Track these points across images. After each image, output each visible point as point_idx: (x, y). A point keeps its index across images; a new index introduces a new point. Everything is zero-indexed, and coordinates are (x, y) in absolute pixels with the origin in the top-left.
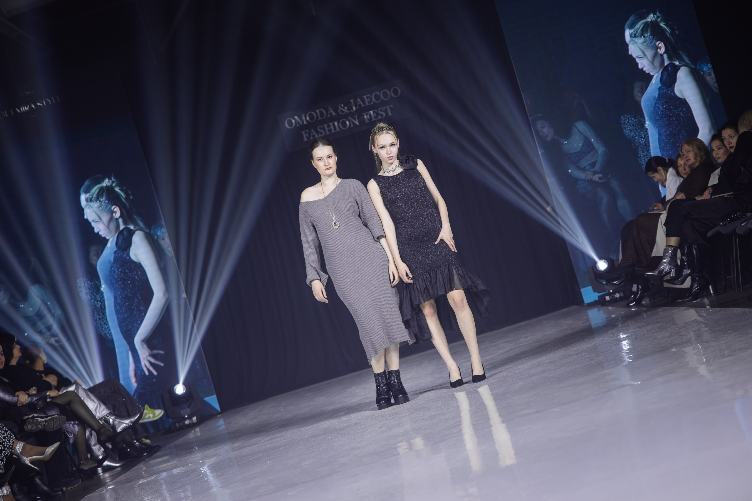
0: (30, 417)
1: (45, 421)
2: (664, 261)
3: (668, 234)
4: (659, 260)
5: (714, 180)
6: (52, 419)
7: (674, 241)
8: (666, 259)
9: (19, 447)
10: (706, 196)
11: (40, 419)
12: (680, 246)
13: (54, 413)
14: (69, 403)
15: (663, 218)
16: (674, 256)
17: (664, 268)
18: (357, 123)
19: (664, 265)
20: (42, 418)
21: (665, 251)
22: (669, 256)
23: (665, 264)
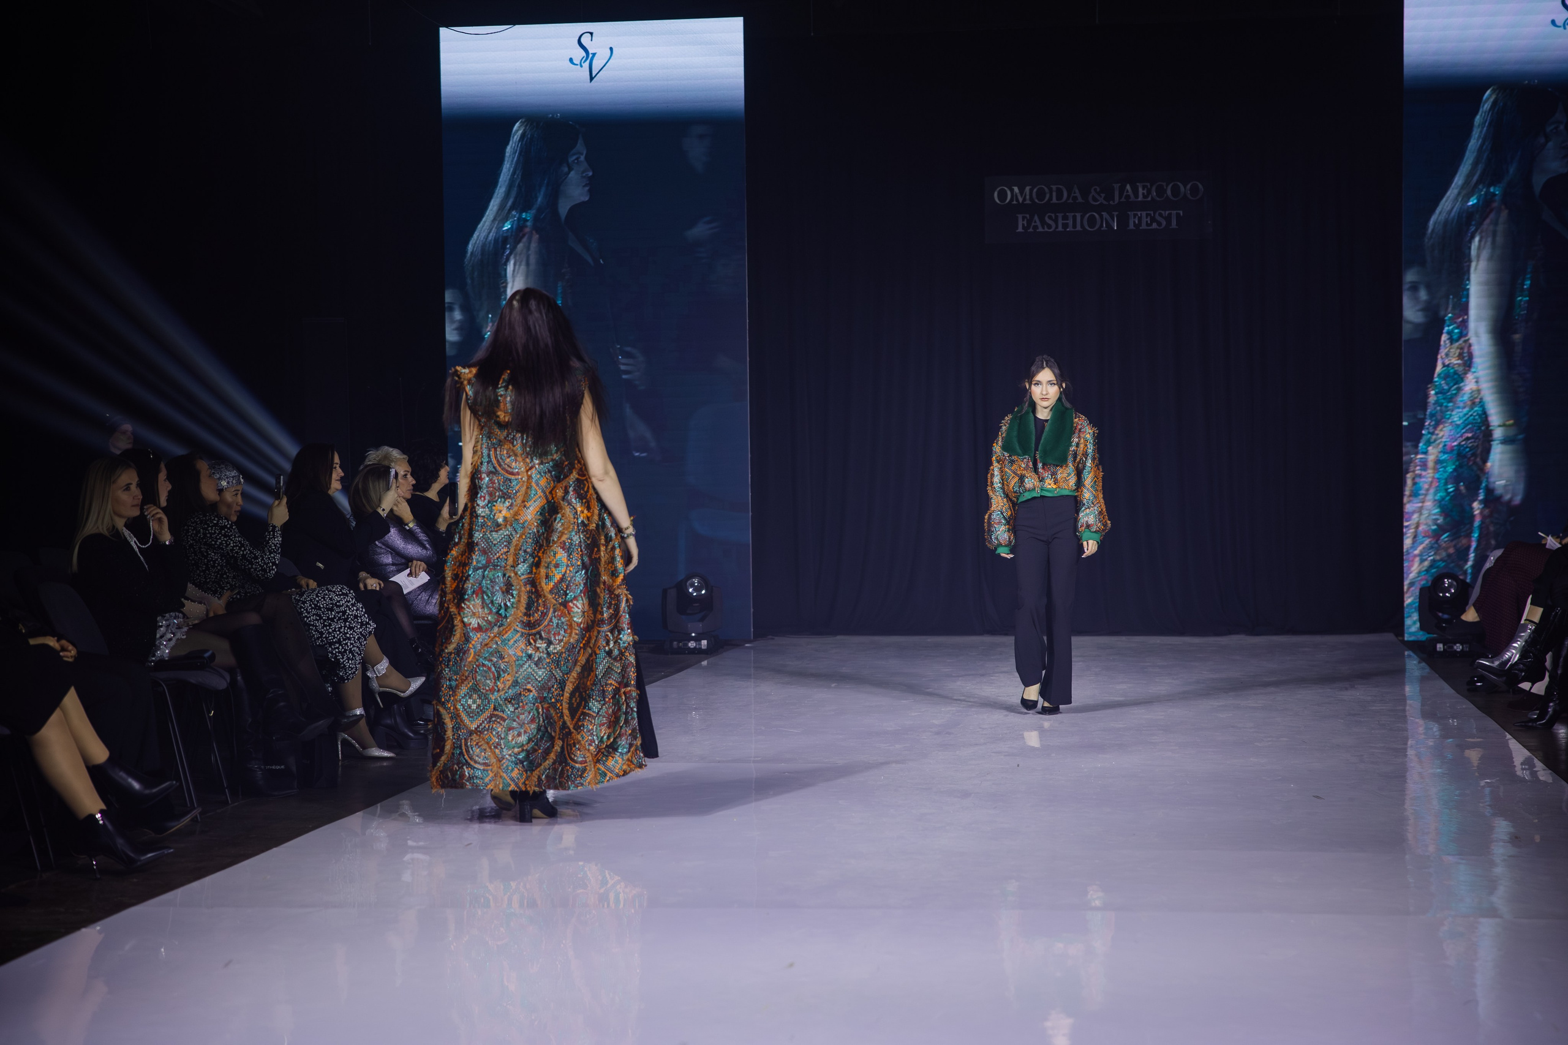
2: (1515, 645)
8: (1519, 643)
17: (1511, 658)
19: (1512, 652)
22: (1524, 638)
23: (1514, 651)
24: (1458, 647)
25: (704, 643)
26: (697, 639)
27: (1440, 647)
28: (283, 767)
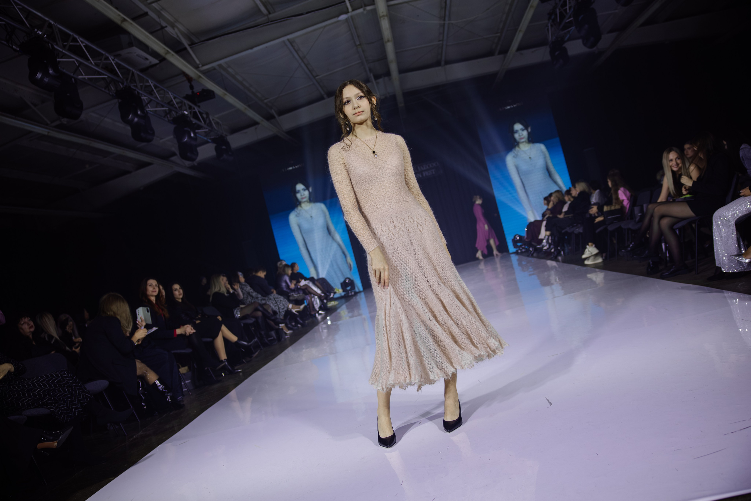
0: (292, 294)
1: (298, 296)
2: (544, 241)
3: (546, 230)
4: (542, 240)
5: (565, 208)
6: (300, 296)
7: (548, 233)
9: (290, 306)
10: (561, 216)
11: (295, 295)
12: (551, 235)
13: (301, 294)
14: (306, 289)
15: (544, 223)
16: (548, 239)
18: (421, 176)
20: (296, 294)
21: (545, 237)
22: (546, 239)
23: (544, 243)
24: (523, 250)
25: (353, 293)
26: (351, 293)
27: (519, 251)
28: (272, 338)
